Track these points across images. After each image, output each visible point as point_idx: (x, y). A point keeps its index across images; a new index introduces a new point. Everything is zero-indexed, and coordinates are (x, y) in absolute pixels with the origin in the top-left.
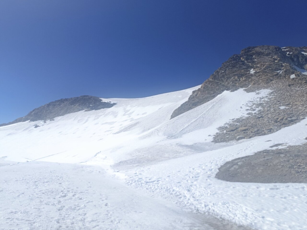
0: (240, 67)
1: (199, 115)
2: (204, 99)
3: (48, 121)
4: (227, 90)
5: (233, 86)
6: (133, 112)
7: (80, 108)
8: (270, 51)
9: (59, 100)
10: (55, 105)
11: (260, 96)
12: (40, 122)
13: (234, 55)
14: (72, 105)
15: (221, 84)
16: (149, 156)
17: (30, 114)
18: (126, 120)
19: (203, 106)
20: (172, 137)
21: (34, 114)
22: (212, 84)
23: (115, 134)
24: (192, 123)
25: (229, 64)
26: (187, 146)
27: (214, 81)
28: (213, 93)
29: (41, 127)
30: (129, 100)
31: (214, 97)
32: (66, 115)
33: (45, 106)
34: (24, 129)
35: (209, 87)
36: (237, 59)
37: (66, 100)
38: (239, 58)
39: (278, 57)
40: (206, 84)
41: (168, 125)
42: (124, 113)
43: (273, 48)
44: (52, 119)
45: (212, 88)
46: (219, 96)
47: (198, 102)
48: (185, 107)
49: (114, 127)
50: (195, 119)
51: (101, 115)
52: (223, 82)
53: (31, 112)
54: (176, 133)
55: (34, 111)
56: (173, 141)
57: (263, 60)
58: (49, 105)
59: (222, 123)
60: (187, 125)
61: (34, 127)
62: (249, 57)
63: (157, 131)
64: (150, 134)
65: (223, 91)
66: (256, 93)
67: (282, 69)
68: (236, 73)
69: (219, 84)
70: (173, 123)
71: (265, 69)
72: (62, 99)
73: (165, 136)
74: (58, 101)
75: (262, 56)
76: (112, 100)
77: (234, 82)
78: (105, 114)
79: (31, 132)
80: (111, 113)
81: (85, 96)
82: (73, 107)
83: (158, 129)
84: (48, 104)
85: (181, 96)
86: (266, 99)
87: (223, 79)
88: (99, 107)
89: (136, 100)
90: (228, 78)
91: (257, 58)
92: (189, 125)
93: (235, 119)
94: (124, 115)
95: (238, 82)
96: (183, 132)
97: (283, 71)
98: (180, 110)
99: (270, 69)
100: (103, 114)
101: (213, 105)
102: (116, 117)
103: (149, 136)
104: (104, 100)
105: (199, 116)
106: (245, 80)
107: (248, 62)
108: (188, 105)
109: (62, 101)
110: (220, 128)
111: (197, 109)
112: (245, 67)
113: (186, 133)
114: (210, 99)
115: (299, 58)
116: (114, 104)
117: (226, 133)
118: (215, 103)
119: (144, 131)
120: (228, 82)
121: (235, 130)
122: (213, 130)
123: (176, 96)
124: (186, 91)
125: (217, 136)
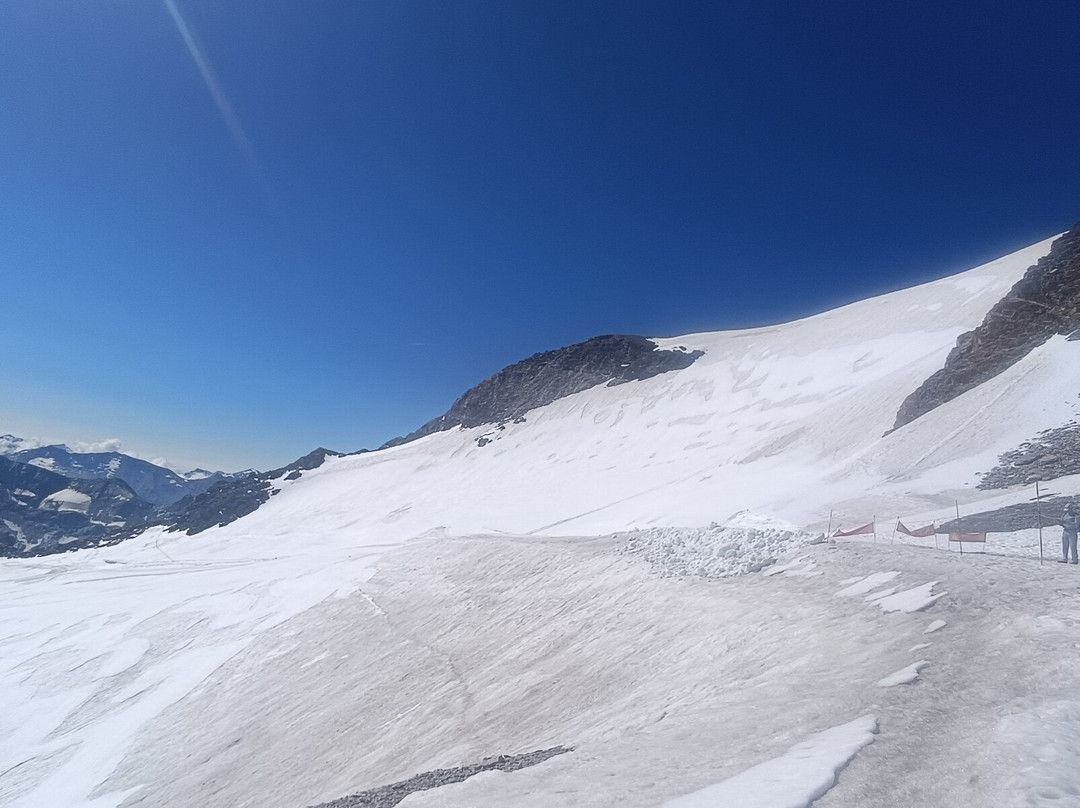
1: (966, 418)
2: (992, 362)
3: (510, 425)
4: (1061, 333)
6: (764, 378)
7: (594, 378)
9: (530, 360)
10: (521, 375)
12: (489, 429)
14: (568, 369)
15: (1044, 312)
17: (457, 408)
18: (745, 408)
19: (981, 392)
20: (899, 476)
21: (468, 405)
22: (1016, 314)
23: (741, 462)
24: (947, 442)
25: (1074, 244)
27: (1024, 303)
28: (1021, 343)
29: (495, 443)
31: (1021, 354)
32: (558, 404)
33: (493, 379)
34: (455, 449)
35: (1009, 323)
37: (550, 355)
40: (998, 314)
41: (888, 446)
42: (735, 382)
44: (519, 418)
45: (1016, 325)
46: (1036, 350)
48: (936, 388)
49: (710, 432)
50: (956, 431)
51: (661, 396)
52: (1052, 303)
53: (461, 402)
54: (908, 468)
55: (466, 396)
56: (901, 487)
58: (503, 377)
59: (1013, 442)
60: (934, 448)
61: (477, 443)
63: (864, 464)
64: (847, 471)
65: (1050, 334)
69: (1040, 311)
70: (902, 440)
72: (536, 355)
73: (881, 475)
74: (528, 361)
76: (688, 342)
78: (673, 389)
79: (473, 459)
80: (691, 385)
81: (602, 338)
82: (572, 376)
83: (866, 459)
84: (500, 375)
85: (939, 305)
87: (1053, 294)
88: (649, 369)
89: (769, 332)
90: (1066, 293)
92: (938, 448)
93: (1051, 432)
94: (735, 389)
98: (922, 398)
100: (666, 389)
101: (1009, 388)
102: (708, 397)
103: (846, 474)
104: (664, 344)
105: (966, 423)
108: (945, 382)
109: (538, 360)
110: (1008, 456)
114: (1007, 363)
116: (697, 354)
117: (1012, 468)
118: (1016, 381)
119: (823, 455)
120: (1067, 307)
121: (1034, 460)
122: (989, 461)
123: (917, 306)
124: (956, 284)
125: (992, 475)
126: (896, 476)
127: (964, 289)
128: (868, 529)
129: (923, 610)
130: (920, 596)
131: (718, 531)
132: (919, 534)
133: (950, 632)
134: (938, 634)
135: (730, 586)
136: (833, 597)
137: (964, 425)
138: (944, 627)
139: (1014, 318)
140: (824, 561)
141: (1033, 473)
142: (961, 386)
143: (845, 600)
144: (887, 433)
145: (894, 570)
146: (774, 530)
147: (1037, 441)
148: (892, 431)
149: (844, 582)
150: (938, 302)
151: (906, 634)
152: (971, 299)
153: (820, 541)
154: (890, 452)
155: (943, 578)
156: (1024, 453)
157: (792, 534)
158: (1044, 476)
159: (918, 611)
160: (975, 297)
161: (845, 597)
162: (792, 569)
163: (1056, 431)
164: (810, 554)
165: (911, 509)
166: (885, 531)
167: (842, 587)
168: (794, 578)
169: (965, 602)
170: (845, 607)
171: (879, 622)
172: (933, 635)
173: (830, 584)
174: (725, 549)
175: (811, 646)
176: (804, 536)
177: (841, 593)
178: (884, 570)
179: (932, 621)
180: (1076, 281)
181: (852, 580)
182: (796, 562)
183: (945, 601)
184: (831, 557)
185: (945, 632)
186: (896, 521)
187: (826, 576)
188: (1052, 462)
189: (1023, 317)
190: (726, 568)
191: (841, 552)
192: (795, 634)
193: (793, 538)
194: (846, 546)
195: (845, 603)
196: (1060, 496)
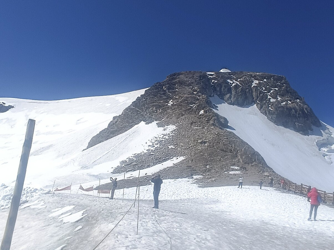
0: (160, 97)
2: (123, 128)
4: (144, 121)
5: (150, 117)
8: (193, 81)
11: (165, 132)
13: (157, 83)
15: (140, 113)
16: (66, 183)
20: (85, 167)
24: (104, 155)
25: (151, 92)
26: (94, 176)
27: (134, 109)
28: (132, 123)
30: (35, 102)
35: (129, 115)
36: (159, 87)
38: (161, 87)
39: (199, 88)
40: (127, 111)
41: (83, 155)
43: (198, 76)
45: (131, 116)
46: (136, 126)
47: (116, 131)
48: (103, 135)
49: (11, 142)
50: (108, 152)
52: (143, 111)
54: (89, 164)
56: (86, 171)
57: (183, 91)
59: (124, 157)
60: (99, 157)
62: (171, 87)
63: (73, 162)
64: (66, 164)
65: (141, 121)
66: (164, 129)
67: (196, 103)
68: (155, 104)
69: (139, 113)
70: (89, 153)
71: (181, 102)
73: (79, 166)
75: (184, 86)
76: (7, 101)
77: (151, 114)
80: (6, 120)
83: (74, 160)
86: (167, 137)
87: (143, 108)
90: (147, 108)
91: (179, 88)
93: (136, 154)
95: (154, 114)
96: (95, 163)
97: (196, 106)
98: (98, 138)
99: (186, 102)
101: (126, 138)
102: (12, 126)
105: (111, 149)
106: (161, 113)
107: (169, 92)
108: (107, 133)
110: (123, 162)
111: (112, 140)
112: (165, 97)
113: (96, 165)
114: (127, 129)
115: (222, 87)
116: (10, 107)
117: (123, 166)
118: (129, 135)
119: (58, 156)
120: (147, 113)
121: (130, 164)
122: (116, 163)
123: (102, 103)
124: (116, 98)
125: (117, 168)
126: (84, 167)
127: (118, 100)
128: (68, 188)
129: (77, 221)
130: (78, 216)
131: (5, 188)
132: (87, 190)
133: (83, 230)
134: (78, 231)
135: (4, 213)
136: (47, 217)
137: (111, 150)
138: (81, 229)
139: (131, 113)
140: (48, 201)
141: (129, 169)
142: (112, 135)
143: (51, 218)
144: (84, 150)
145: (73, 205)
146: (30, 188)
147: (132, 157)
148: (86, 149)
149: (53, 210)
150: (109, 103)
151: (68, 232)
152: (120, 104)
153: (48, 193)
154: (83, 158)
155: (89, 208)
156: (128, 161)
157: (37, 189)
158: (132, 170)
159: (75, 222)
160: (121, 104)
161: (52, 217)
162: (34, 205)
163: (138, 154)
164: (43, 198)
165: (87, 180)
166: (75, 189)
167: (52, 213)
168: (34, 209)
169: (93, 218)
170: (51, 221)
171: (61, 227)
172: (77, 232)
173: (48, 211)
174: (6, 196)
175: (31, 239)
176: (42, 191)
177: (50, 216)
178: (70, 205)
179: (78, 226)
180: (150, 105)
181: (57, 209)
182: (36, 202)
183: (86, 218)
184: (51, 200)
185: (81, 230)
186: (79, 185)
187: (47, 208)
188: (135, 165)
189: (134, 114)
190: (4, 205)
191: (56, 198)
192: (26, 234)
193: (37, 191)
194: (58, 195)
195: (51, 219)
196: (136, 177)
